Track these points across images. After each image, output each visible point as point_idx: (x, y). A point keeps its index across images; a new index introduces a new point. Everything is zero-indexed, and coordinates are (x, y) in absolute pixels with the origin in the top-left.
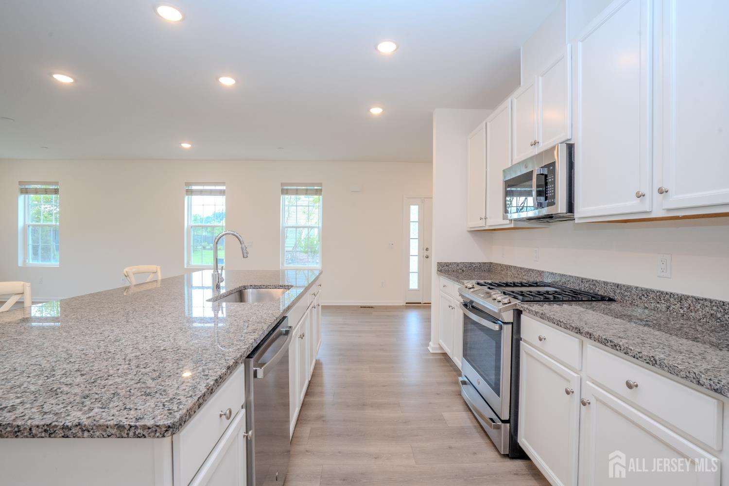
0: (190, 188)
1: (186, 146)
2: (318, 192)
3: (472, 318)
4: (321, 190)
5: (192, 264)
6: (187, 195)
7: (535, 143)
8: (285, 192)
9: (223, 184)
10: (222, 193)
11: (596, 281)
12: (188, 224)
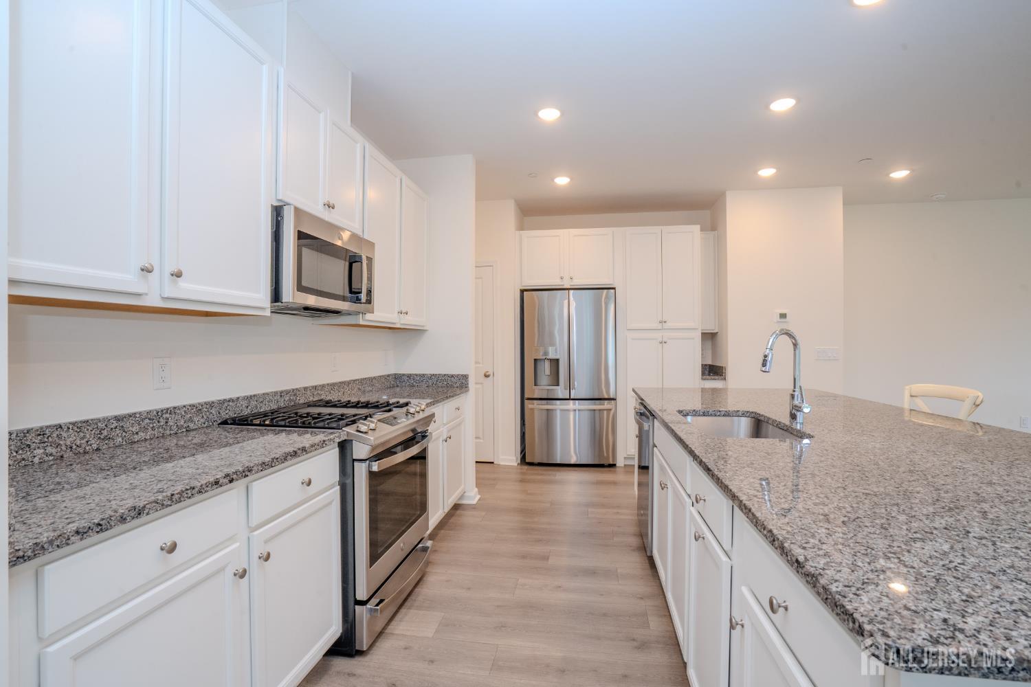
3: (400, 461)
7: (330, 206)
11: (297, 389)
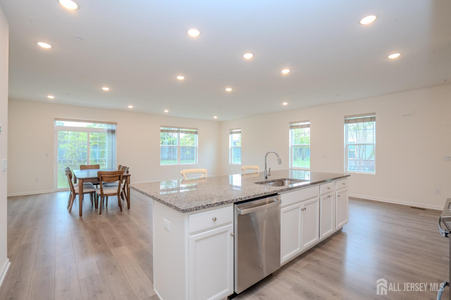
0: (292, 125)
1: (285, 104)
2: (372, 119)
4: (375, 118)
5: (294, 166)
6: (290, 129)
8: (347, 122)
9: (308, 121)
10: (308, 126)
12: (291, 144)
